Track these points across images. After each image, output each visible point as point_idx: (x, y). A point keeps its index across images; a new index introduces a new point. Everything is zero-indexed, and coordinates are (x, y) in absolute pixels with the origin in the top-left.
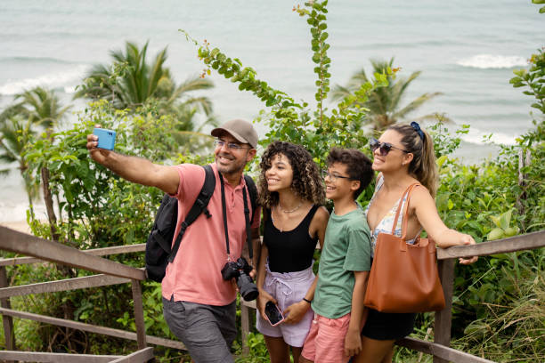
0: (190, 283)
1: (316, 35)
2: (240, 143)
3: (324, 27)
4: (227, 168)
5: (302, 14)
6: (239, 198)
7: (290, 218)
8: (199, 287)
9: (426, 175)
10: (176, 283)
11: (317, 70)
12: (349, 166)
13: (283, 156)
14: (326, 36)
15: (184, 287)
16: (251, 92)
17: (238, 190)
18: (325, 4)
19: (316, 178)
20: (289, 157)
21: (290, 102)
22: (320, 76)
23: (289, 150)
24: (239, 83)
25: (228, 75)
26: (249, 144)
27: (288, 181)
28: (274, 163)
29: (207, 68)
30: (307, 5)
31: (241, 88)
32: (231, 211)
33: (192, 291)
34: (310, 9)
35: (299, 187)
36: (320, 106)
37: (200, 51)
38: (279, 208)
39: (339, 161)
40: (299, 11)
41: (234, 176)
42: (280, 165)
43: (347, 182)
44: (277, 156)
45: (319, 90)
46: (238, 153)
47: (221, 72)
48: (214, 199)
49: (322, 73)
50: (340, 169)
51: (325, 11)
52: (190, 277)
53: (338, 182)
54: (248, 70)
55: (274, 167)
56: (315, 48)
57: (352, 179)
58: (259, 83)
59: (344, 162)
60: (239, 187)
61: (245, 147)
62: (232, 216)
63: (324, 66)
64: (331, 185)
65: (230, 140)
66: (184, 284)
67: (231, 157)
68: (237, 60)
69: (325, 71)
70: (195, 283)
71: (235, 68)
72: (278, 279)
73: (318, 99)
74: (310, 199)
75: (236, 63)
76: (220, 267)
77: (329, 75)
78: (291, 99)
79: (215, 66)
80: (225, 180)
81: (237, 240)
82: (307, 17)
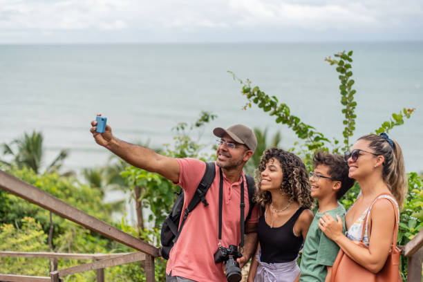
0: (186, 262)
1: (344, 82)
2: (237, 144)
3: (350, 74)
4: (223, 164)
5: (332, 63)
6: (236, 193)
7: (279, 216)
8: (194, 266)
9: (396, 180)
10: (175, 260)
11: (344, 111)
12: (331, 167)
13: (276, 160)
14: (352, 82)
15: (180, 264)
16: (286, 125)
17: (236, 186)
18: (350, 53)
19: (303, 182)
20: (281, 162)
21: (321, 137)
22: (347, 116)
23: (281, 155)
24: (276, 117)
25: (267, 109)
26: (245, 145)
27: (278, 182)
28: (268, 165)
29: (249, 102)
30: (336, 56)
31: (278, 121)
32: (227, 203)
33: (187, 268)
34: (339, 59)
35: (287, 188)
36: (346, 142)
37: (244, 88)
38: (271, 206)
39: (322, 163)
40: (329, 61)
41: (232, 172)
42: (272, 168)
43: (329, 182)
44: (270, 160)
45: (346, 129)
46: (235, 152)
47: (260, 106)
48: (211, 190)
49: (349, 114)
50: (323, 170)
51: (350, 60)
52: (187, 256)
53: (320, 181)
54: (283, 106)
55: (267, 169)
56: (344, 93)
57: (333, 179)
58: (293, 118)
59: (327, 164)
60: (237, 183)
61: (242, 147)
62: (228, 208)
63: (351, 108)
64: (315, 184)
65: (229, 140)
66: (182, 262)
67: (228, 155)
68: (274, 97)
69: (351, 112)
70: (190, 262)
71: (273, 104)
72: (266, 269)
73: (346, 136)
74: (296, 200)
75: (273, 100)
76: (213, 250)
77: (355, 116)
78: (321, 134)
79: (256, 101)
80: (224, 176)
81: (232, 229)
82: (336, 66)
